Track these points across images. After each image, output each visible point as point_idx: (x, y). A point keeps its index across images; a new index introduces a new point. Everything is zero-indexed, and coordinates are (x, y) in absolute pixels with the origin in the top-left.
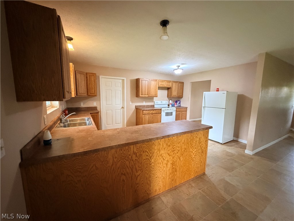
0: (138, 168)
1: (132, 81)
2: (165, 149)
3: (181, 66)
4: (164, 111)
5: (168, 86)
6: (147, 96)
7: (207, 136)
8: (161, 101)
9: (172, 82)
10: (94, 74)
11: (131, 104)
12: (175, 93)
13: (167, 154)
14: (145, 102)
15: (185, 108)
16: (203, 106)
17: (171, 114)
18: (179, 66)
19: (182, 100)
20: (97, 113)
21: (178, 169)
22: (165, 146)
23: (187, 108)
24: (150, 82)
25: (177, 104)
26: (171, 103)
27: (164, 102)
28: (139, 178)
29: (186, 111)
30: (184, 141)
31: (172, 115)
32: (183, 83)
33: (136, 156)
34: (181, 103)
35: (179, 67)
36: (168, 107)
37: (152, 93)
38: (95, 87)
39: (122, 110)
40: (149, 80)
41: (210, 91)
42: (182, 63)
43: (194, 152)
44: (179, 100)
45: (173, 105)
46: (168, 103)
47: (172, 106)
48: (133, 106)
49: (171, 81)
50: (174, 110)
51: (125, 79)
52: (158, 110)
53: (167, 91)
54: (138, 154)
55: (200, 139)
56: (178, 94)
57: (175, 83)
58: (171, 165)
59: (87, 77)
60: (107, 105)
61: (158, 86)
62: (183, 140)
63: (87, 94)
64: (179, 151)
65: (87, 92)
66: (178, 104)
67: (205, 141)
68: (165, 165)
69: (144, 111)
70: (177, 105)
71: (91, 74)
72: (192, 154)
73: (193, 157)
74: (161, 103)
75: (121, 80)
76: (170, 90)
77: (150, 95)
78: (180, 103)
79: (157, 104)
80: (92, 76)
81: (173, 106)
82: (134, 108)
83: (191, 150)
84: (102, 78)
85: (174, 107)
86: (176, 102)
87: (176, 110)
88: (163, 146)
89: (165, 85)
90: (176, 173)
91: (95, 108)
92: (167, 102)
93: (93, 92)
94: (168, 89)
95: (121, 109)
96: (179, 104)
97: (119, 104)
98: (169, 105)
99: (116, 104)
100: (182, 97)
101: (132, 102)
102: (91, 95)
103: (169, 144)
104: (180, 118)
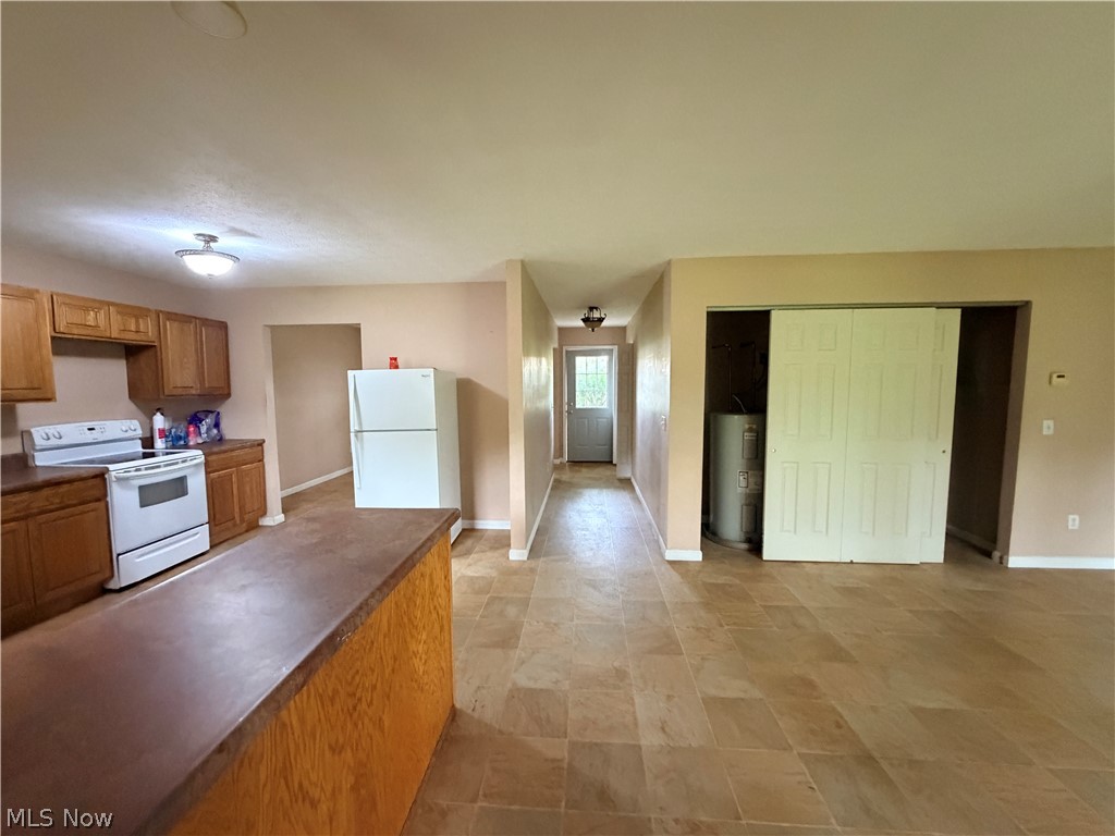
3: (225, 242)
4: (128, 479)
5: (131, 337)
8: (91, 425)
9: (154, 316)
12: (181, 373)
15: (252, 446)
16: (352, 430)
17: (178, 488)
18: (213, 239)
19: (225, 410)
23: (261, 444)
25: (204, 429)
26: (162, 432)
27: (112, 428)
29: (262, 460)
31: (184, 492)
32: (222, 326)
34: (223, 425)
35: (212, 244)
36: (146, 456)
41: (361, 369)
42: (232, 224)
43: (421, 647)
44: (212, 412)
45: (180, 438)
46: (139, 432)
47: (174, 447)
49: (149, 310)
50: (197, 465)
52: (73, 486)
53: (125, 362)
56: (202, 382)
57: (176, 324)
61: (48, 332)
64: (376, 687)
66: (208, 430)
67: (443, 576)
70: (199, 434)
72: (417, 662)
73: (421, 671)
74: (89, 437)
76: (144, 358)
78: (217, 425)
79: (54, 442)
81: (177, 442)
85: (186, 447)
86: (195, 420)
87: (207, 464)
89: (112, 326)
92: (135, 424)
94: (131, 352)
96: (215, 431)
98: (152, 437)
100: (228, 395)
104: (236, 500)
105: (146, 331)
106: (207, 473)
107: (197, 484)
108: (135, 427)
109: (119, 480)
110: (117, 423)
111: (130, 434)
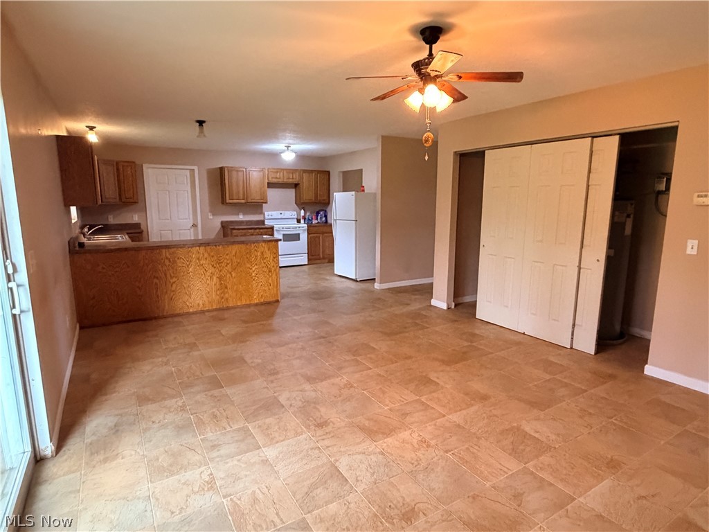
0: (172, 275)
1: (211, 173)
2: (206, 259)
4: (281, 231)
5: (293, 181)
6: (243, 201)
7: (275, 251)
8: (281, 213)
9: (298, 172)
10: (132, 164)
11: (211, 217)
12: (308, 194)
13: (211, 266)
14: (243, 214)
17: (296, 237)
18: (289, 146)
19: (328, 210)
20: (139, 233)
21: (229, 286)
22: (206, 255)
24: (248, 173)
25: (319, 217)
26: (303, 216)
27: (288, 214)
28: (174, 286)
30: (236, 253)
31: (298, 240)
32: (328, 173)
33: (170, 261)
35: (289, 148)
37: (255, 196)
38: (135, 186)
39: (192, 230)
40: (244, 170)
43: (253, 269)
44: (323, 210)
45: (310, 220)
46: (296, 216)
48: (216, 222)
50: (304, 230)
51: (196, 168)
52: (266, 230)
53: (294, 190)
54: (171, 260)
55: (262, 253)
56: (317, 197)
57: (307, 174)
58: (218, 280)
59: (118, 169)
60: (160, 219)
61: (267, 181)
62: (234, 252)
63: (120, 199)
64: (228, 264)
65: (120, 195)
66: (322, 218)
67: (272, 257)
68: (209, 278)
69: (234, 231)
70: (317, 219)
71: (126, 164)
72: (251, 271)
73: (253, 275)
74: (280, 216)
75: (188, 171)
76: (298, 188)
77: (249, 201)
78: (326, 216)
79: (270, 217)
80: (127, 166)
81: (309, 222)
82: (219, 225)
83: (248, 265)
84: (148, 168)
86: (317, 213)
87: (309, 230)
88: (203, 255)
89: (284, 178)
90: (226, 290)
91: (137, 226)
93: (132, 195)
94: (296, 186)
95: (191, 228)
96: (324, 219)
97: (186, 219)
98: (300, 220)
99: (179, 219)
100: (327, 201)
101: (213, 215)
102: (128, 200)
103: (212, 254)
104: (321, 247)
105: (295, 178)
106: (308, 234)
107: (304, 237)
108: (294, 214)
109: (277, 230)
110: (288, 212)
111: (293, 217)
